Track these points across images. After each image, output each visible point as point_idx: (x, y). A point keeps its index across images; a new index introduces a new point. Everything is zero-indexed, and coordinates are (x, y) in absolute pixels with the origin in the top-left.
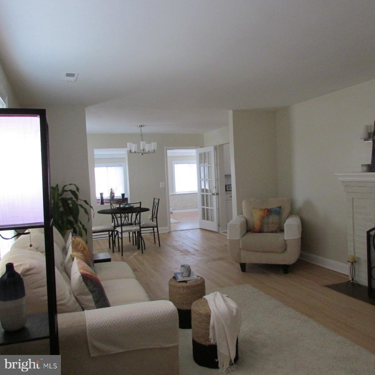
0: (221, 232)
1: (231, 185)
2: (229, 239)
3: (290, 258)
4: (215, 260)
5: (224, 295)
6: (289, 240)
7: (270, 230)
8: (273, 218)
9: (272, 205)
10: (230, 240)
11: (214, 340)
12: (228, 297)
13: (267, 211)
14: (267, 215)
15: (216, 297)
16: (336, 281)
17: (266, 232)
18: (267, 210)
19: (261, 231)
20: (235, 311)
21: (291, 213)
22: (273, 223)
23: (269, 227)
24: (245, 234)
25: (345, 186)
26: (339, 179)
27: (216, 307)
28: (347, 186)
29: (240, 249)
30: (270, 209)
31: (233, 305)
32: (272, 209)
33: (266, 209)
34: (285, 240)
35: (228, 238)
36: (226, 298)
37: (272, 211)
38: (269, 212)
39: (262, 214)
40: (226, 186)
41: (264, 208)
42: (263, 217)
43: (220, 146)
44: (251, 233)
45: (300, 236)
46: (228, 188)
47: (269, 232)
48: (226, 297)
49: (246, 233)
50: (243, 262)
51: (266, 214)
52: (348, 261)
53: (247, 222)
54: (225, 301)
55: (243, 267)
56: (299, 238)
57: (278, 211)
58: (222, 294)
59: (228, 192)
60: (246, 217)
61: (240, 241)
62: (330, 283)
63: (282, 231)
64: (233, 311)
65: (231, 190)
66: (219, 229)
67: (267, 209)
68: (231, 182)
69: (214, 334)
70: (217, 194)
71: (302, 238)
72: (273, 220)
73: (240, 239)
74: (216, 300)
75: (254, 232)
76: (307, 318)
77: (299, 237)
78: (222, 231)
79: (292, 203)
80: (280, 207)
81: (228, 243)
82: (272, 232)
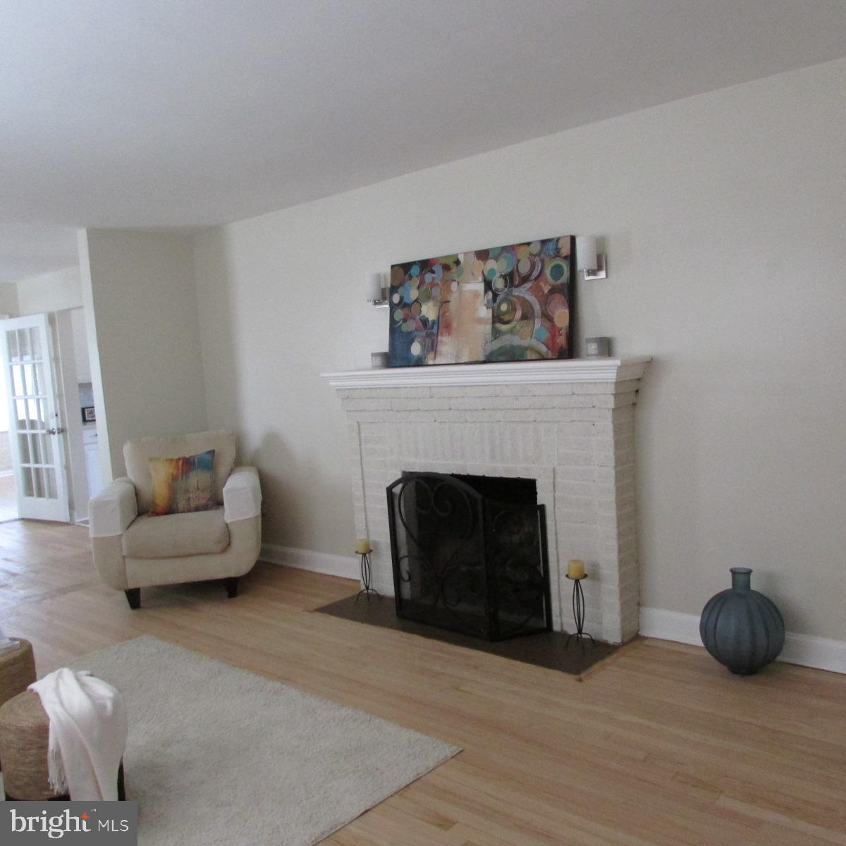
0: (77, 520)
1: (93, 407)
2: (94, 538)
3: (239, 561)
4: (63, 591)
5: (83, 673)
6: (235, 522)
7: (193, 505)
8: (197, 479)
9: (195, 447)
10: (98, 538)
11: (63, 783)
12: (91, 675)
13: (183, 465)
14: (182, 473)
15: (60, 681)
16: (336, 596)
17: (183, 512)
18: (183, 462)
19: (170, 510)
20: (109, 705)
21: (239, 463)
22: (198, 489)
23: (189, 498)
24: (133, 522)
25: (343, 399)
26: (331, 383)
27: (62, 704)
28: (348, 398)
29: (124, 557)
30: (190, 458)
31: (104, 691)
32: (194, 457)
33: (179, 459)
34: (227, 524)
35: (92, 535)
36: (89, 678)
37: (194, 464)
38: (188, 465)
39: (171, 471)
40: (83, 410)
41: (176, 457)
42: (174, 478)
43: (60, 312)
44: (149, 516)
45: (260, 511)
46: (87, 416)
47: (189, 511)
48: (87, 675)
49: (135, 518)
50: (131, 586)
51: (180, 471)
52: (357, 552)
53: (137, 493)
54: (83, 686)
55: (134, 597)
56: (256, 517)
57: (208, 462)
58: (75, 672)
59: (89, 425)
60: (133, 480)
61: (123, 540)
62: (323, 602)
63: (219, 504)
64: (104, 707)
65: (94, 420)
66: (71, 515)
67: (183, 459)
68: (92, 400)
69: (61, 769)
70: (62, 431)
71: (264, 515)
72: (198, 481)
73: (121, 536)
74: (62, 688)
75: (157, 514)
76: (277, 685)
77: (256, 515)
78: (79, 520)
79: (239, 442)
80: (212, 452)
81: (91, 546)
82: (197, 509)
